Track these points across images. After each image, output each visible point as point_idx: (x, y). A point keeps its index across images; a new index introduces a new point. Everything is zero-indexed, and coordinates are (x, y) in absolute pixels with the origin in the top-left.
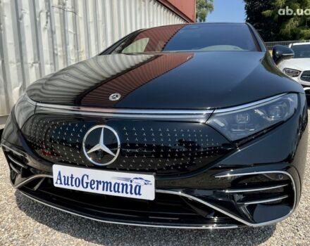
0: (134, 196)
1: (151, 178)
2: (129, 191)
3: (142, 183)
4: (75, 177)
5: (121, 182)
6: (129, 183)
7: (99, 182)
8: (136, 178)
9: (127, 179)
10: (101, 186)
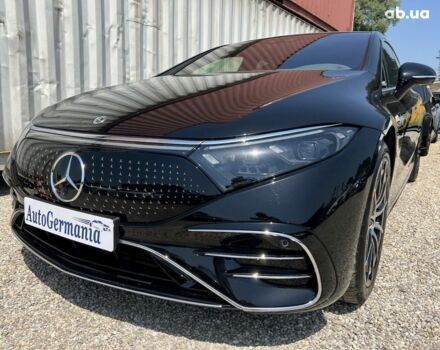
0: (93, 244)
1: (109, 222)
2: (88, 236)
3: (101, 227)
4: (42, 213)
5: (81, 224)
6: (88, 227)
7: (62, 222)
8: (95, 221)
9: (87, 222)
10: (63, 227)
